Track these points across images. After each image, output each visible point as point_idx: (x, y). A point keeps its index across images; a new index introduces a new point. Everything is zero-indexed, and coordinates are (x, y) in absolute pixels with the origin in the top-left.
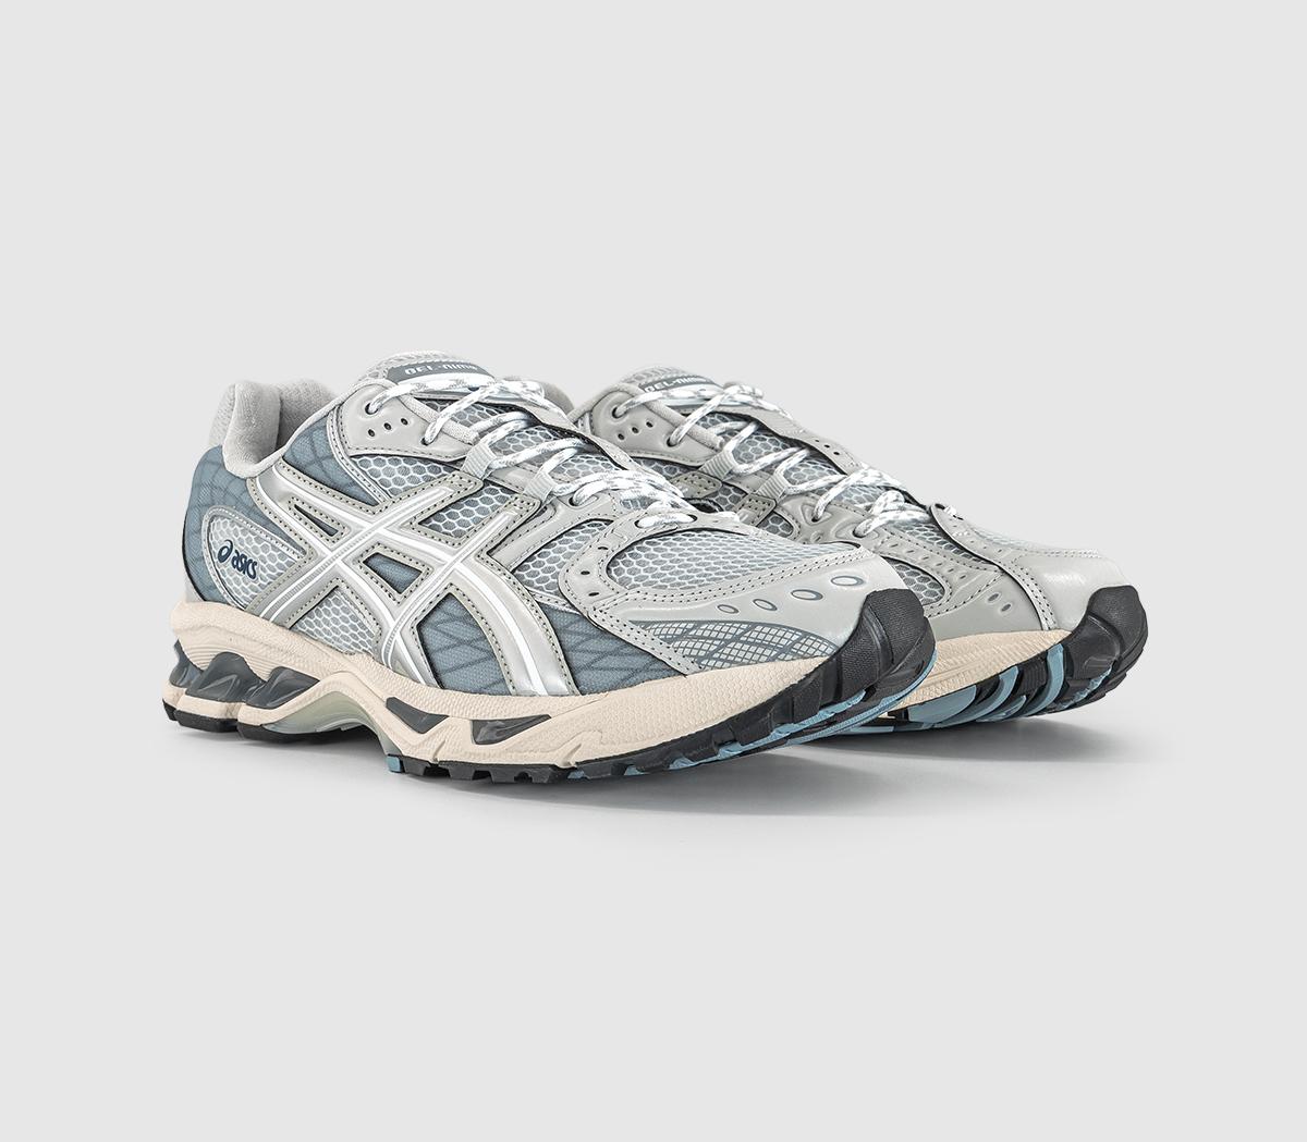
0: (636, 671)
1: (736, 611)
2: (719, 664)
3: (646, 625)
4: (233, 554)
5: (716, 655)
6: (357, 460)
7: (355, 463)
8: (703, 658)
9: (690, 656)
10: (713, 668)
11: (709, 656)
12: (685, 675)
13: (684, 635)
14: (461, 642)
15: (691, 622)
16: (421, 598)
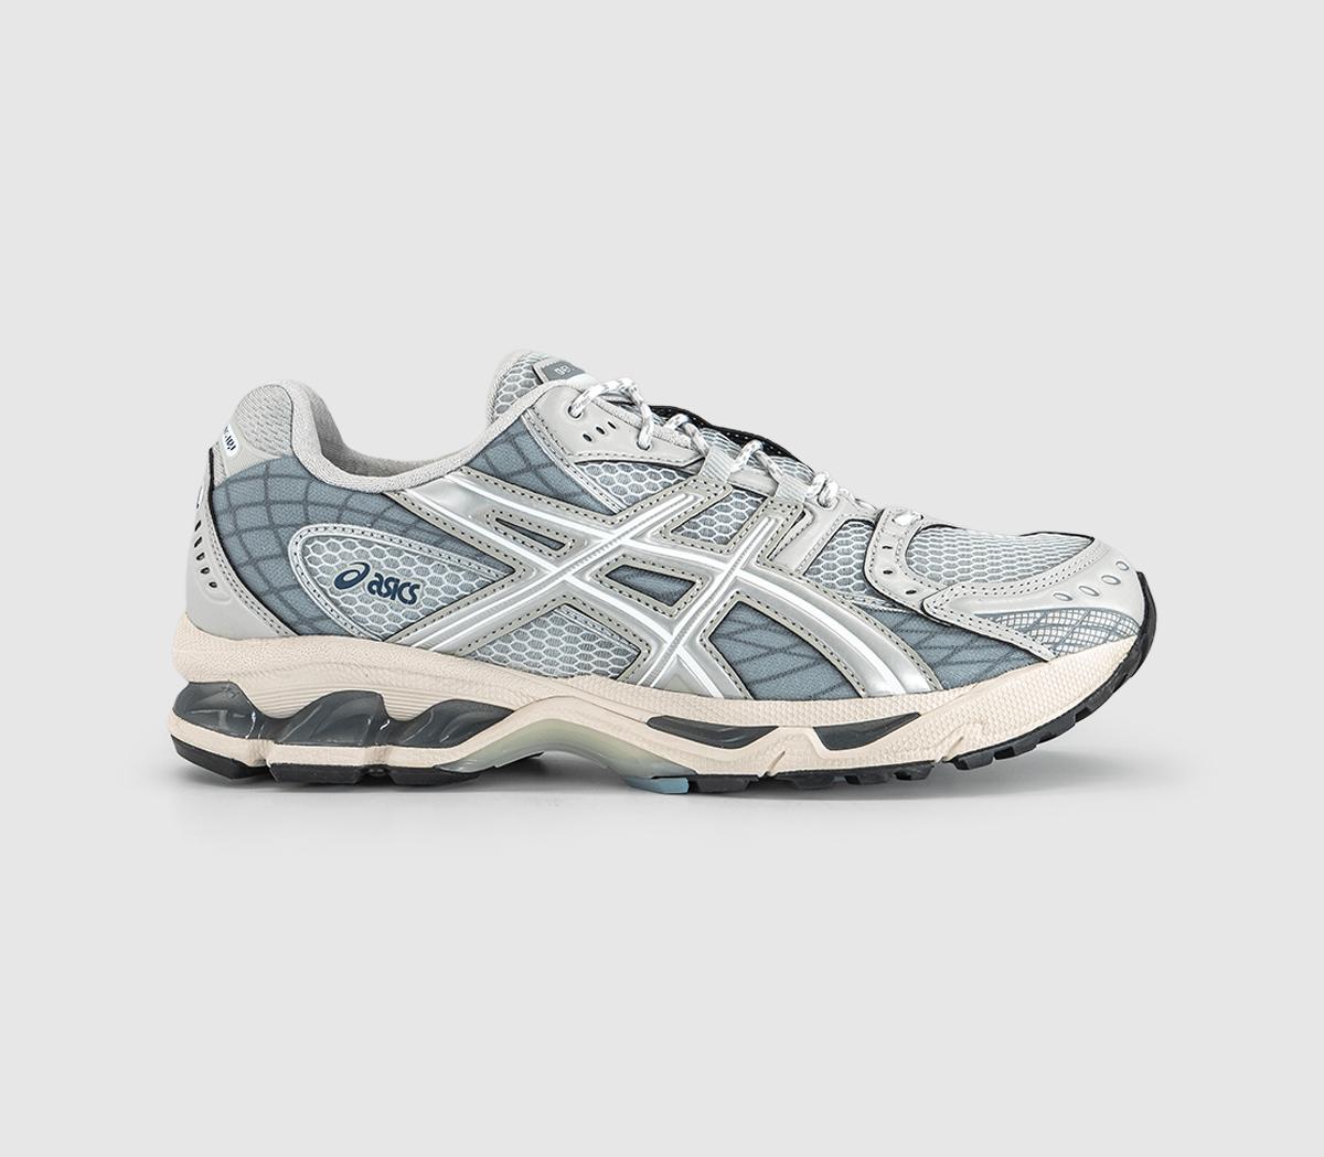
0: (997, 662)
1: (1070, 599)
2: (1071, 649)
3: (995, 617)
4: (371, 577)
5: (1068, 641)
6: (585, 468)
7: (582, 470)
8: (1057, 644)
9: (1047, 643)
10: (1067, 652)
11: (1063, 641)
12: (1046, 661)
13: (1036, 625)
14: (771, 651)
15: (1039, 611)
16: (704, 609)
